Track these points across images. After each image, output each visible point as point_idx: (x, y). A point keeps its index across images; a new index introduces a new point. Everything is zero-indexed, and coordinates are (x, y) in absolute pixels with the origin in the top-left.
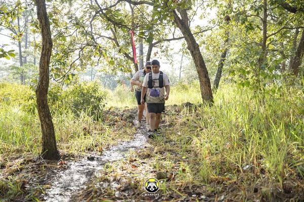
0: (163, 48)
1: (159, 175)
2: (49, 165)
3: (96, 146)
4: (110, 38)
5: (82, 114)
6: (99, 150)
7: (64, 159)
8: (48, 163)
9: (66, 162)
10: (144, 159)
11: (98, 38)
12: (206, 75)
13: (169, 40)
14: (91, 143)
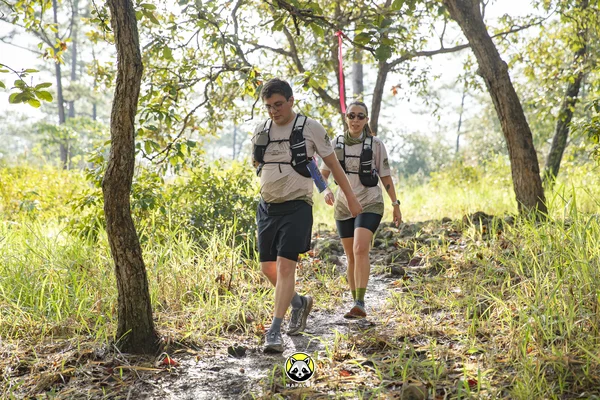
0: (415, 75)
1: (409, 396)
2: (136, 368)
3: (249, 321)
4: (281, 51)
5: (214, 241)
6: (255, 330)
7: (170, 352)
8: (133, 362)
9: (175, 360)
10: (370, 353)
11: (252, 51)
12: (525, 142)
13: (429, 54)
14: (237, 312)
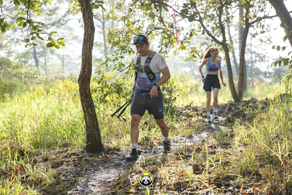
1: (195, 168)
2: (91, 159)
3: (147, 140)
7: (107, 153)
9: (108, 156)
13: (271, 17)
